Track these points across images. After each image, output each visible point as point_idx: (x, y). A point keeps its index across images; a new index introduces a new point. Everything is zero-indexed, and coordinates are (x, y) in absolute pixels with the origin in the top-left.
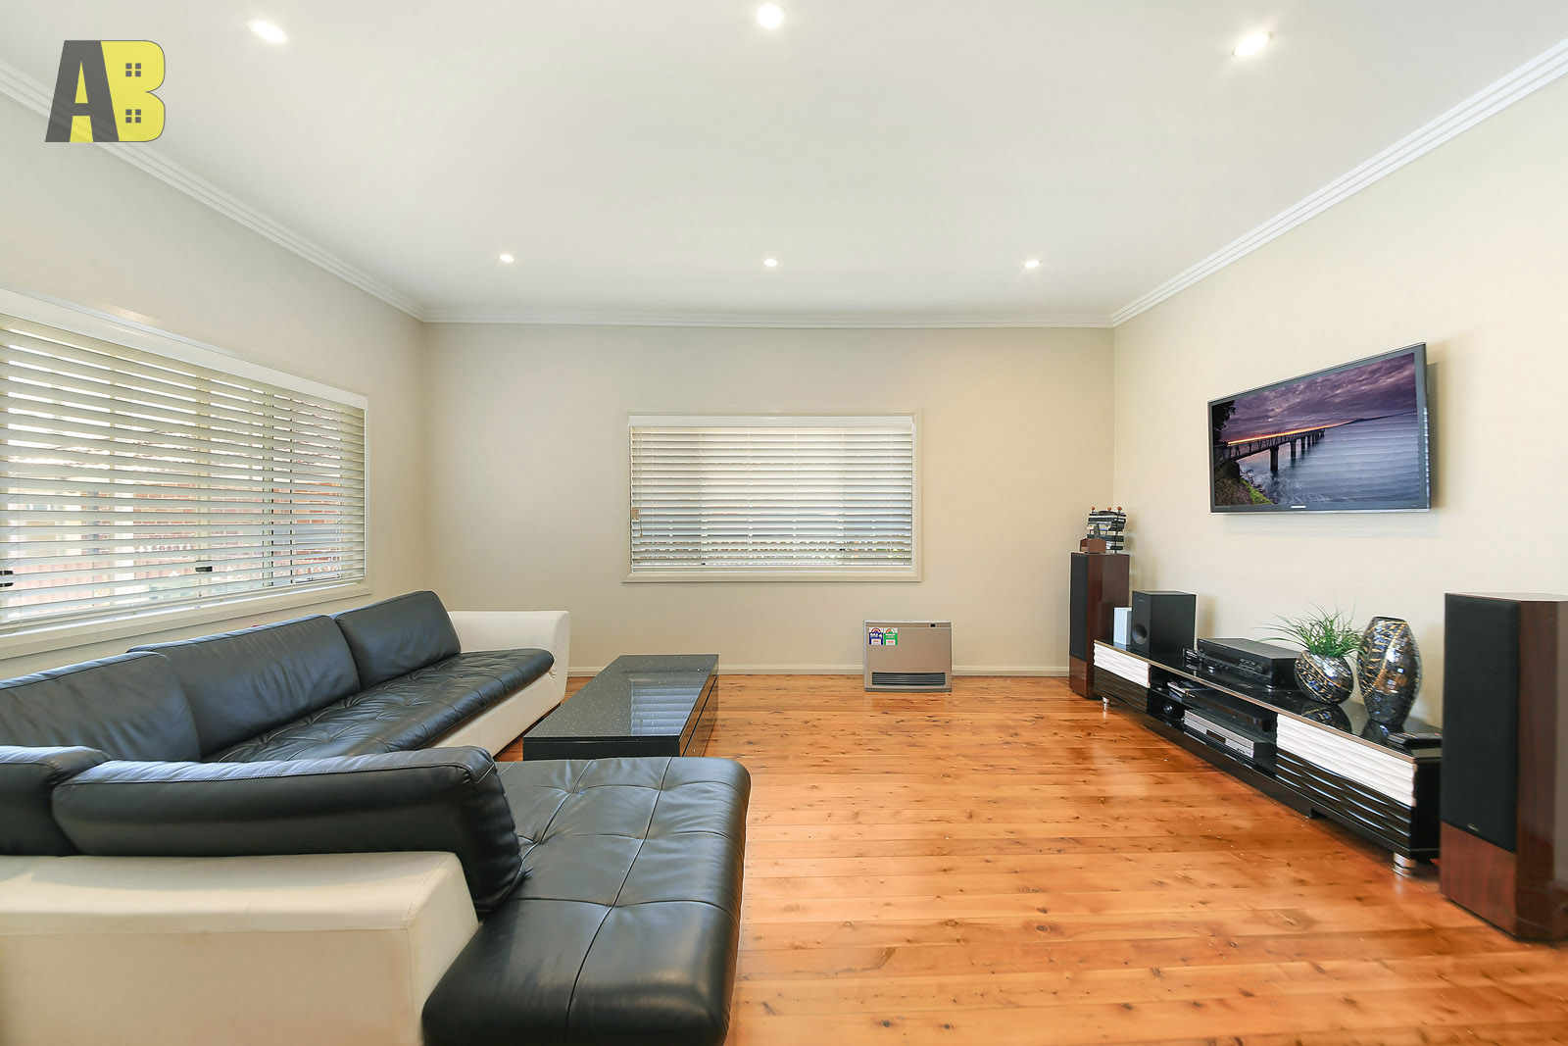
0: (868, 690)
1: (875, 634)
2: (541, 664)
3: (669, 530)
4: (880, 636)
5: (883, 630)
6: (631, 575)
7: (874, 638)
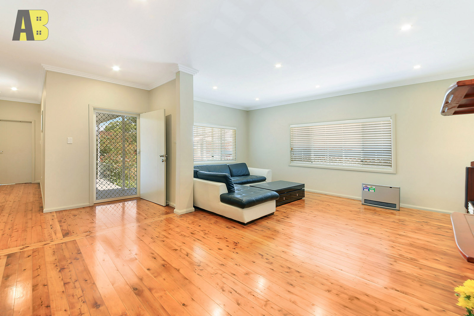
0: (362, 204)
1: (366, 187)
2: (264, 179)
3: (302, 153)
4: (368, 188)
5: (368, 186)
6: (291, 164)
7: (365, 189)
